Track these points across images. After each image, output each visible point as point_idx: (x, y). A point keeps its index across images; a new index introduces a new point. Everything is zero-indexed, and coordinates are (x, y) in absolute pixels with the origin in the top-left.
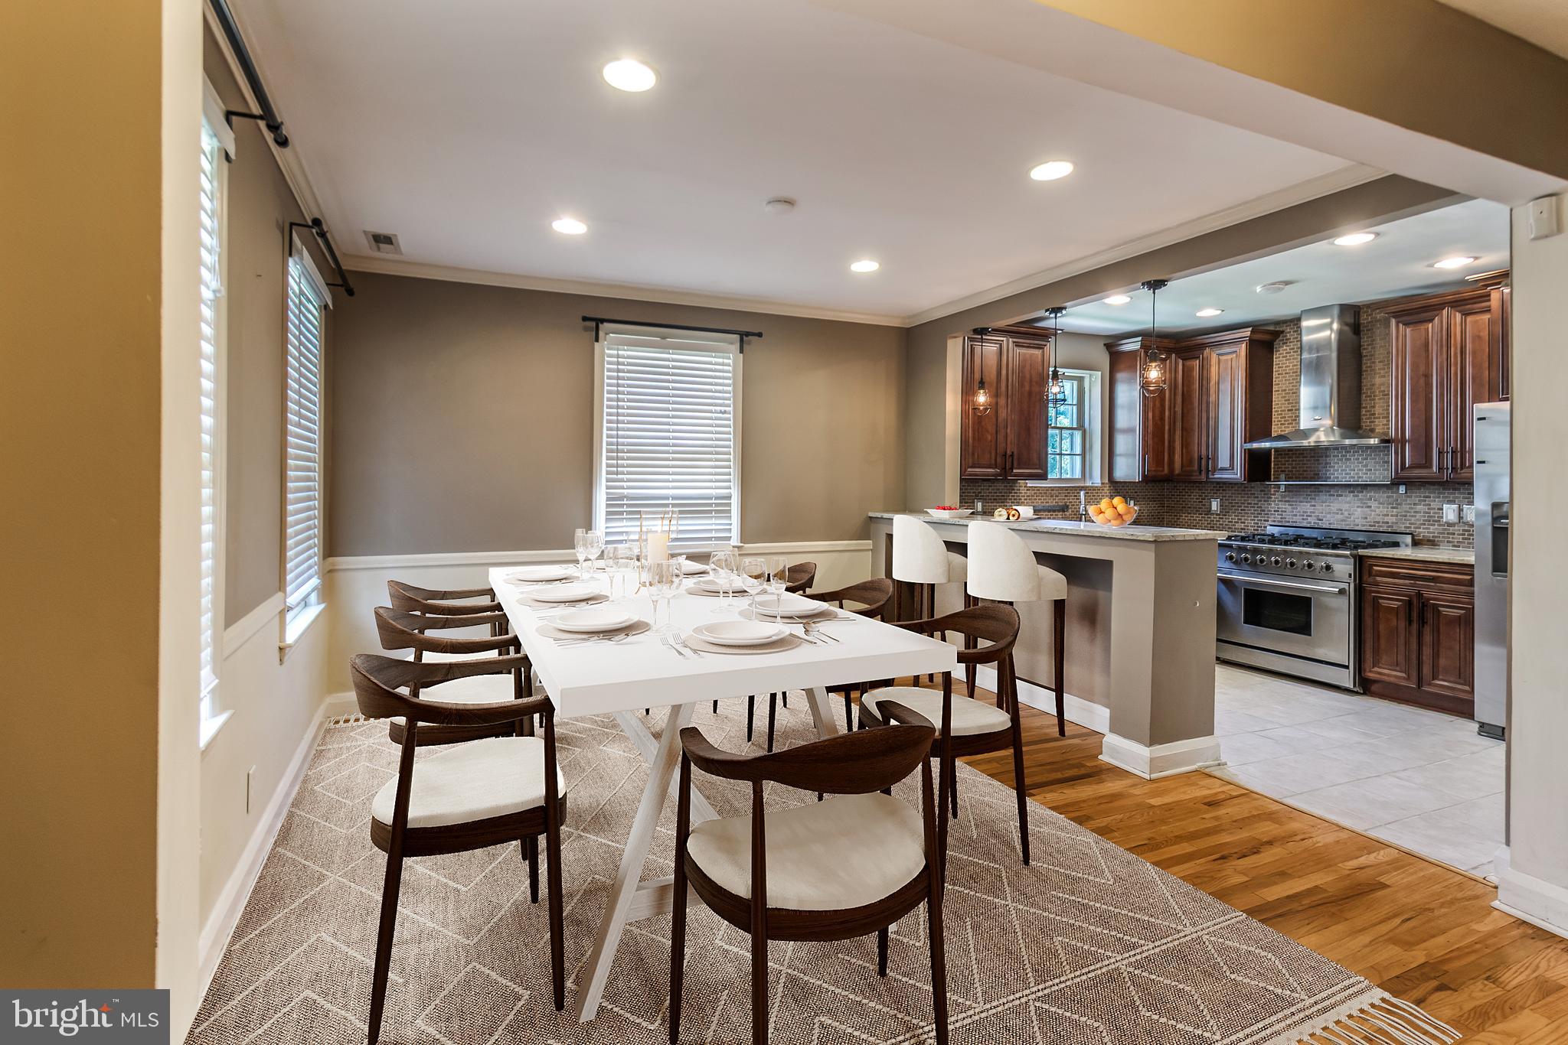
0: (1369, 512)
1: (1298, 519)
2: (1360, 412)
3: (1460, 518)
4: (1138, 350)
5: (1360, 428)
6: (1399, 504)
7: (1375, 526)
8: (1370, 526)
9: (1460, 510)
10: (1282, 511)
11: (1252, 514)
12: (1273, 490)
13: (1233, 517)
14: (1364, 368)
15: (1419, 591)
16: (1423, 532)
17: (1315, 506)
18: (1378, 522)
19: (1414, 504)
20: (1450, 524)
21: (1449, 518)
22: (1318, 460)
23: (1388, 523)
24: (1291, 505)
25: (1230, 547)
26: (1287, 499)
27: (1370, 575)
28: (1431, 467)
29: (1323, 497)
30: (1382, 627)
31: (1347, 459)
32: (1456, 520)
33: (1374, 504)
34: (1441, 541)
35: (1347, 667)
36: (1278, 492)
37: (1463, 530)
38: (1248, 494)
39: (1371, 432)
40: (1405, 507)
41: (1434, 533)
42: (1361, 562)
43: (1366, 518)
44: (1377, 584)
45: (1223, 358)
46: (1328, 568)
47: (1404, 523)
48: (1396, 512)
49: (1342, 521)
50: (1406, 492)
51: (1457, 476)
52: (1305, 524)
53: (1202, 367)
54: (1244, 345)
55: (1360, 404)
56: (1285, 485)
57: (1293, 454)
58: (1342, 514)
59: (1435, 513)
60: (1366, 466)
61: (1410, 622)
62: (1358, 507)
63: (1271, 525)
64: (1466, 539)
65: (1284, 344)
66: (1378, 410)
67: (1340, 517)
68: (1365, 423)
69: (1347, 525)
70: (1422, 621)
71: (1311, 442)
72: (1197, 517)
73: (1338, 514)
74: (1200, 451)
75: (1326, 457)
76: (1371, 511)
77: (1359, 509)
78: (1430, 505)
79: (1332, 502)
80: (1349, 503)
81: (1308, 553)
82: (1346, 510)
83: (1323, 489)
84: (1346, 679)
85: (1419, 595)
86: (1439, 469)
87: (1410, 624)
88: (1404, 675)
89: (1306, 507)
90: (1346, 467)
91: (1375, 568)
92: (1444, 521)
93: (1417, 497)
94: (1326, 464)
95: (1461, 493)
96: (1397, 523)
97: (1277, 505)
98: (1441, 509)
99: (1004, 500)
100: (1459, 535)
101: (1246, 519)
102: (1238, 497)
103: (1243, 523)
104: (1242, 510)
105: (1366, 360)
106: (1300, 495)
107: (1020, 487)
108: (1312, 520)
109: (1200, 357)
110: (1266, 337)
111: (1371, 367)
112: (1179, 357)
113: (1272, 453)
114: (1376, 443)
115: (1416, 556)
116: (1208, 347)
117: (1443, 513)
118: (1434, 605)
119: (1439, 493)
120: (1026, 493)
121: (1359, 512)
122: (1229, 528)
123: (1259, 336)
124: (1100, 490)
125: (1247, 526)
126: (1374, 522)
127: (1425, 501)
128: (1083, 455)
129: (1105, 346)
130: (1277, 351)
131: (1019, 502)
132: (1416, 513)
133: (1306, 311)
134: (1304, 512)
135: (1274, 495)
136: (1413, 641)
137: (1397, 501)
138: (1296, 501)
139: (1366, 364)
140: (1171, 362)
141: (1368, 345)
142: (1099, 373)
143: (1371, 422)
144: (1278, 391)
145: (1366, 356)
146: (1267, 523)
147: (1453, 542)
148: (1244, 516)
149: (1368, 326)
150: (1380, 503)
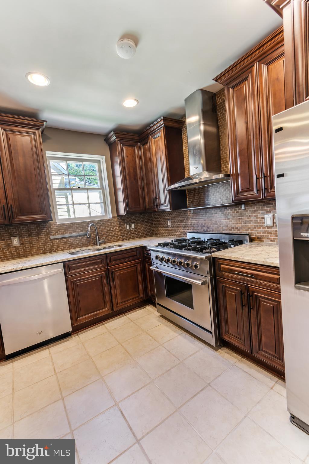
0: (229, 222)
1: (200, 228)
2: (220, 162)
3: (274, 223)
4: (116, 140)
5: (221, 171)
6: (242, 216)
7: (231, 230)
8: (230, 230)
9: (273, 217)
10: (193, 224)
11: (182, 226)
12: (189, 213)
13: (176, 229)
14: (220, 134)
15: (247, 284)
16: (255, 233)
17: (205, 220)
18: (233, 228)
19: (250, 216)
20: (269, 227)
21: (268, 223)
23: (237, 228)
24: (196, 220)
25: (157, 251)
26: (195, 217)
27: (220, 271)
28: (253, 190)
29: (208, 215)
31: (217, 192)
32: (272, 225)
33: (230, 217)
34: (265, 238)
35: (211, 332)
36: (191, 213)
37: (276, 231)
38: (180, 216)
40: (245, 218)
41: (260, 233)
42: (213, 260)
43: (227, 226)
44: (224, 278)
45: (156, 140)
46: (196, 266)
47: (245, 228)
48: (241, 221)
49: (218, 228)
50: (245, 209)
51: (268, 194)
53: (150, 147)
54: (162, 130)
55: (220, 157)
56: (193, 209)
57: (195, 192)
58: (217, 224)
59: (260, 220)
61: (243, 306)
62: (224, 219)
63: (189, 233)
64: (277, 236)
67: (216, 226)
68: (223, 168)
69: (219, 230)
72: (164, 229)
73: (215, 224)
74: (153, 195)
76: (229, 221)
78: (257, 216)
79: (212, 218)
80: (219, 217)
82: (219, 222)
84: (211, 339)
85: (247, 288)
86: (258, 190)
87: (243, 309)
88: (241, 342)
89: (202, 221)
90: (217, 196)
91: (222, 266)
92: (266, 225)
93: (250, 211)
95: (273, 207)
96: (242, 228)
97: (191, 221)
98: (263, 218)
99: (38, 234)
100: (274, 234)
101: (180, 229)
102: (176, 218)
103: (180, 231)
104: (179, 225)
105: (221, 128)
106: (199, 215)
107: (50, 225)
108: (205, 228)
109: (148, 142)
110: (176, 125)
111: (223, 132)
112: (141, 144)
113: (187, 192)
114: (222, 177)
115: (243, 259)
116: (150, 135)
117: (264, 220)
118: (256, 296)
119: (262, 208)
120: (56, 228)
121: (224, 222)
122: (175, 234)
123: (170, 124)
124: (111, 221)
125: (181, 233)
126: (232, 228)
127: (255, 213)
128: (105, 202)
129: (105, 140)
130: (183, 134)
131: (51, 235)
132: (251, 221)
133: (186, 100)
134: (202, 224)
135: (190, 215)
136: (246, 319)
137: (241, 214)
138: (198, 218)
139: (221, 131)
140: (138, 147)
141: (221, 118)
142: (104, 157)
143: (226, 167)
144: (186, 157)
145: (221, 126)
146: (188, 231)
147: (271, 239)
148: (179, 228)
149: (220, 106)
150: (233, 217)
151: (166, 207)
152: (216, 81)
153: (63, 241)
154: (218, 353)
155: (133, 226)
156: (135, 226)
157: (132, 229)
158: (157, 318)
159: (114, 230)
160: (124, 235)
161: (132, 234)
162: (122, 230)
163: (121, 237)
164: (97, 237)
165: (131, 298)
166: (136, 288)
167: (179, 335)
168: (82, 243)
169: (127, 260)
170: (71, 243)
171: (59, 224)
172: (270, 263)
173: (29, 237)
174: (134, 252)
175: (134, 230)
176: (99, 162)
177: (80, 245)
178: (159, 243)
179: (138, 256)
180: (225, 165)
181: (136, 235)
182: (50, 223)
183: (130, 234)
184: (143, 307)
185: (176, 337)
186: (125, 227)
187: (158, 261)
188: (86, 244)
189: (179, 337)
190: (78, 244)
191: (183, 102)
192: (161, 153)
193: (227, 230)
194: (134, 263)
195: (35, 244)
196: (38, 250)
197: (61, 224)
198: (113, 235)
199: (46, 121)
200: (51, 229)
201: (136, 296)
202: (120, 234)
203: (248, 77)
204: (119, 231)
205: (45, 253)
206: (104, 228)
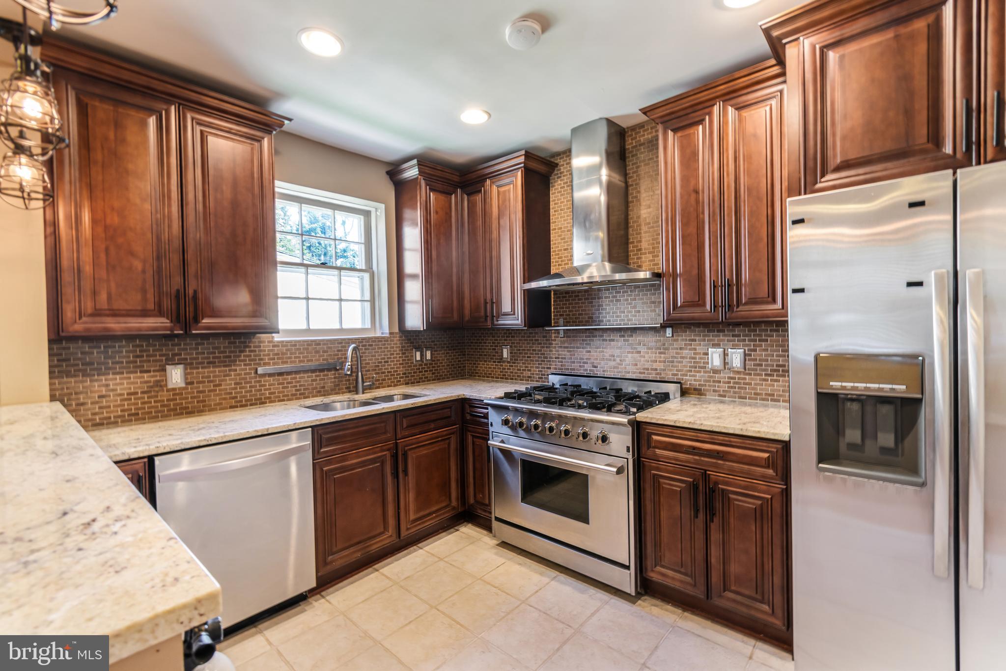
0: (639, 358)
1: (576, 365)
2: (628, 248)
3: (725, 364)
4: (417, 178)
5: (628, 264)
6: (665, 349)
7: (644, 373)
8: (640, 373)
9: (725, 354)
10: (562, 358)
11: (536, 361)
13: (521, 365)
14: (630, 199)
15: (706, 471)
16: (690, 380)
17: (589, 352)
18: (648, 369)
19: (681, 349)
20: (716, 371)
21: (714, 364)
22: (592, 302)
23: (656, 370)
24: (569, 351)
25: (506, 408)
26: (566, 345)
27: (649, 447)
28: (704, 305)
29: (597, 342)
30: (664, 514)
31: (617, 301)
32: (722, 367)
33: (643, 349)
34: (708, 390)
35: (628, 568)
36: (558, 337)
37: (729, 378)
38: (532, 340)
39: (639, 268)
40: (672, 352)
41: (700, 381)
42: (638, 427)
43: (636, 365)
44: (657, 459)
45: (502, 189)
46: (604, 439)
47: (671, 370)
48: (664, 358)
49: (615, 368)
50: (673, 336)
51: (732, 315)
52: (581, 372)
53: (485, 201)
54: (519, 174)
55: (628, 239)
56: (564, 330)
57: (570, 297)
58: (614, 360)
59: (701, 358)
60: (635, 307)
61: (697, 511)
62: (629, 352)
63: (553, 374)
64: (732, 387)
65: (558, 178)
66: (644, 245)
67: (612, 363)
68: (633, 258)
69: (620, 372)
70: (711, 513)
71: (583, 278)
72: (492, 365)
73: (610, 360)
74: (485, 294)
75: (599, 298)
76: (641, 356)
77: (630, 355)
78: (695, 349)
79: (605, 348)
80: (620, 348)
81: (583, 419)
82: (618, 356)
83: (597, 333)
84: (626, 581)
85: (705, 475)
86: (715, 307)
87: (696, 516)
88: (688, 579)
89: (582, 353)
90: (617, 308)
91: (655, 437)
92: (710, 367)
93: (683, 340)
94: (599, 306)
95: (725, 336)
96: (664, 370)
97: (558, 351)
98: (707, 354)
99: (230, 361)
100: (724, 383)
101: (531, 367)
102: (524, 344)
103: (530, 370)
104: (528, 357)
105: (632, 190)
106: (577, 341)
107: (260, 342)
108: (588, 367)
109: (481, 190)
110: (541, 168)
111: (636, 197)
112: (463, 192)
113: (552, 296)
115: (702, 424)
116: (489, 178)
117: (708, 358)
118: (723, 490)
119: (704, 336)
120: (272, 350)
121: (629, 358)
122: (518, 376)
123: (534, 165)
124: (387, 341)
125: (533, 374)
126: (644, 369)
127: (691, 345)
128: (372, 301)
129: (388, 173)
130: (553, 187)
131: (259, 365)
132: (682, 358)
133: (574, 131)
134: (581, 359)
135: (555, 340)
136: (700, 536)
137: (664, 344)
138: (574, 348)
139: (633, 193)
140: (456, 197)
141: (634, 173)
142: (383, 206)
143: (638, 258)
144: (555, 229)
145: (632, 185)
146: (549, 371)
147: (719, 391)
148: (530, 364)
149: (632, 152)
150: (648, 348)
151: (516, 320)
152: (645, 113)
153: (285, 379)
154: (639, 608)
155: (429, 356)
156: (432, 355)
157: (426, 360)
158: (494, 551)
159: (391, 361)
160: (409, 373)
161: (425, 371)
162: (407, 361)
163: (402, 377)
164: (360, 373)
165: (434, 509)
166: (445, 487)
167: (552, 580)
168: (324, 387)
169: (432, 426)
170: (300, 386)
171: (278, 342)
172: (754, 431)
173: (209, 367)
174: (446, 410)
175: (430, 364)
176: (367, 214)
177: (319, 392)
178: (505, 393)
179: (453, 418)
180: (637, 254)
181: (433, 374)
182: (259, 338)
183: (422, 372)
184: (452, 530)
185: (547, 584)
186: (412, 356)
187: (506, 430)
188: (332, 390)
189: (553, 582)
190: (316, 388)
191: (568, 133)
192: (513, 216)
193: (634, 373)
194: (445, 433)
195: (220, 385)
196: (225, 399)
197: (283, 342)
198: (388, 372)
199: (290, 120)
200: (260, 351)
201: (443, 505)
202: (401, 370)
203: (704, 120)
204: (400, 364)
205: (242, 406)
206: (372, 356)
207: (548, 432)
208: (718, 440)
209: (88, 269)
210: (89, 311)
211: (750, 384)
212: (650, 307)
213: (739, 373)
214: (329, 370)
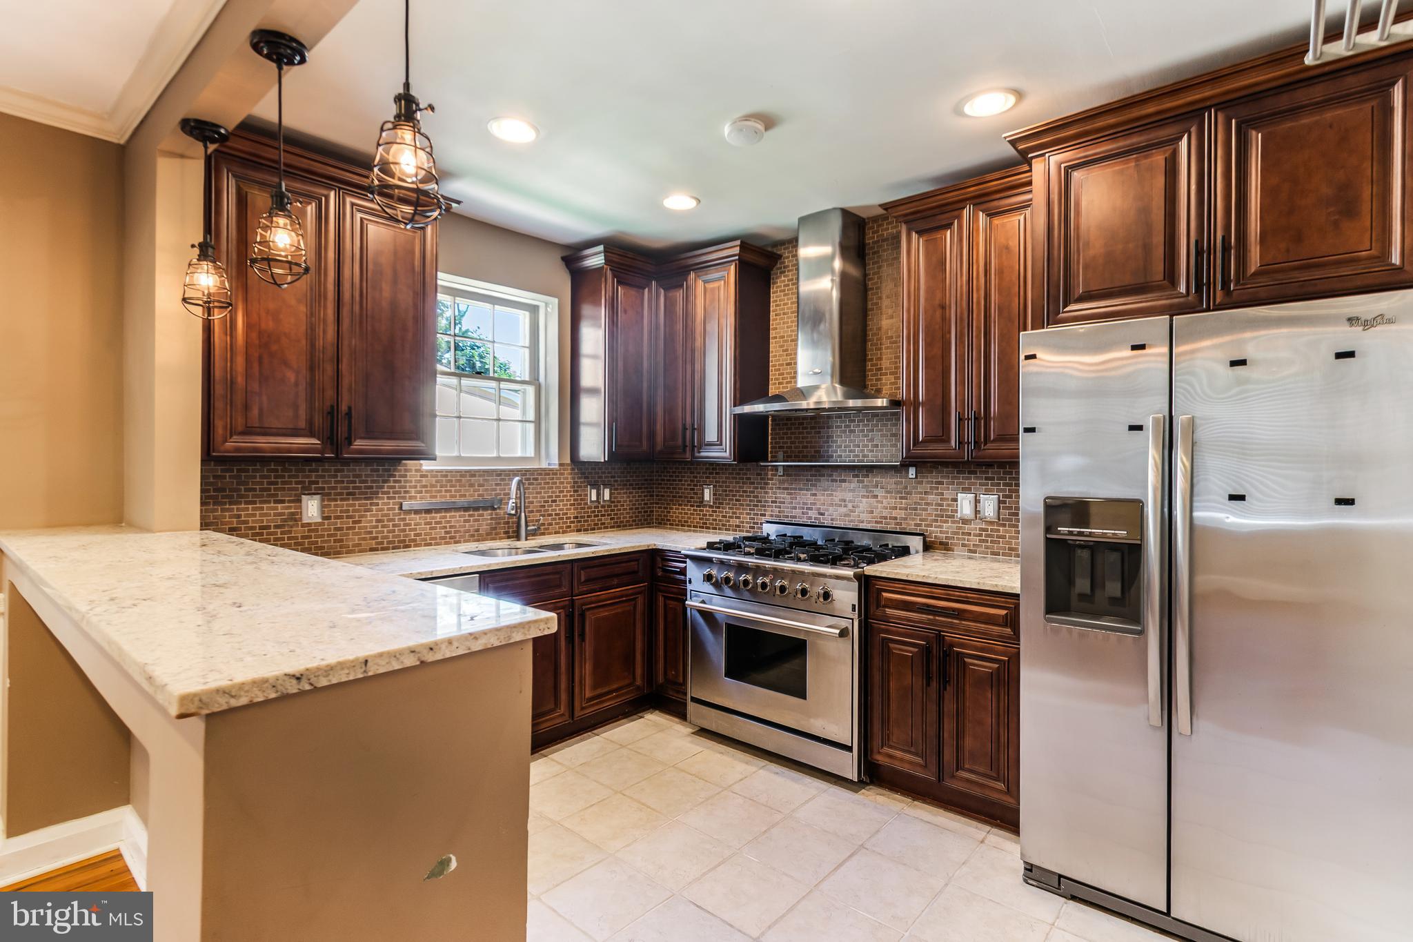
0: (875, 504)
1: (798, 512)
2: (865, 366)
3: (977, 512)
4: (603, 267)
5: (865, 387)
6: (907, 493)
7: (881, 522)
8: (877, 522)
9: (977, 501)
10: (780, 502)
11: (748, 505)
12: (770, 473)
13: (727, 510)
14: (870, 306)
15: (940, 631)
16: (935, 532)
17: (815, 495)
18: (885, 518)
19: (926, 493)
20: (965, 521)
21: (964, 512)
22: (819, 432)
23: (896, 518)
24: (791, 494)
25: (709, 561)
26: (786, 485)
27: (878, 606)
28: (949, 441)
29: (825, 483)
30: (893, 685)
31: (851, 431)
32: (972, 516)
33: (880, 493)
34: (956, 545)
35: (849, 749)
36: (776, 475)
37: (981, 529)
38: (743, 479)
39: (877, 394)
40: (915, 497)
41: (947, 533)
42: (867, 585)
43: (872, 512)
44: (886, 619)
45: (710, 286)
46: (827, 595)
47: (913, 520)
48: (906, 504)
49: (846, 515)
50: (916, 477)
51: (980, 453)
52: (804, 520)
53: (687, 299)
54: (733, 267)
55: (865, 355)
56: (784, 466)
57: (792, 424)
58: (845, 506)
59: (948, 505)
60: (872, 440)
61: (929, 680)
62: (863, 496)
63: (768, 522)
64: (983, 541)
65: (781, 273)
66: (885, 363)
67: (843, 510)
68: (871, 380)
69: (852, 521)
70: (944, 680)
71: (809, 403)
72: (688, 509)
73: (840, 506)
74: (684, 419)
75: (828, 428)
76: (877, 502)
77: (864, 500)
78: (942, 494)
79: (835, 491)
80: (853, 491)
81: (802, 573)
82: (850, 501)
83: (825, 472)
84: (848, 765)
85: (940, 638)
86: (960, 443)
87: (928, 685)
88: (919, 760)
89: (805, 497)
90: (851, 441)
91: (885, 595)
92: (959, 516)
93: (928, 482)
94: (828, 437)
95: (977, 478)
96: (906, 519)
97: (775, 493)
98: (956, 500)
99: (372, 493)
100: (975, 535)
101: (740, 513)
102: (731, 483)
103: (739, 518)
104: (737, 500)
105: (872, 294)
106: (800, 480)
107: (406, 470)
108: (813, 514)
109: (683, 284)
110: (761, 261)
111: (877, 304)
112: (659, 285)
113: (770, 422)
114: (885, 405)
115: (936, 578)
116: (693, 270)
117: (957, 504)
118: (958, 653)
119: (953, 478)
120: (420, 481)
121: (864, 504)
122: (723, 525)
123: (750, 257)
124: (556, 474)
125: (743, 522)
126: (881, 517)
127: (937, 488)
128: (538, 422)
129: (564, 259)
130: (774, 283)
131: (404, 498)
132: (927, 504)
133: (803, 220)
134: (804, 503)
135: (772, 479)
136: (933, 708)
137: (906, 488)
138: (795, 489)
139: (872, 299)
140: (650, 291)
141: (874, 274)
142: (556, 301)
143: (877, 380)
144: (776, 338)
145: (872, 289)
146: (764, 519)
147: (969, 545)
148: (739, 509)
149: (873, 248)
150: (888, 492)
151: (723, 452)
152: (886, 209)
153: (433, 518)
155: (607, 497)
156: (611, 494)
157: (604, 501)
158: (689, 739)
159: (560, 501)
160: (582, 517)
161: (602, 515)
162: (580, 502)
163: (573, 522)
164: (523, 514)
165: (615, 686)
166: (629, 661)
167: (761, 769)
168: (478, 530)
169: (615, 581)
170: (451, 527)
171: (427, 471)
172: (992, 585)
173: (348, 499)
174: (633, 563)
175: (609, 506)
176: (534, 310)
177: (473, 536)
178: (708, 543)
179: (641, 574)
180: (876, 375)
181: (611, 519)
182: (406, 465)
183: (597, 516)
184: (635, 717)
185: (754, 773)
186: (586, 495)
187: (708, 588)
188: (488, 534)
190: (468, 531)
191: (796, 221)
192: (723, 321)
193: (869, 522)
194: (630, 592)
195: (359, 522)
196: (364, 539)
197: (432, 471)
198: (556, 514)
199: (458, 202)
200: (406, 482)
201: (627, 682)
202: (572, 513)
203: (952, 224)
204: (571, 505)
205: (383, 549)
206: (537, 493)
207: (760, 590)
208: (954, 595)
209: (240, 380)
210: (240, 429)
211: (1004, 537)
212: (890, 441)
213: (991, 523)
214: (485, 509)
